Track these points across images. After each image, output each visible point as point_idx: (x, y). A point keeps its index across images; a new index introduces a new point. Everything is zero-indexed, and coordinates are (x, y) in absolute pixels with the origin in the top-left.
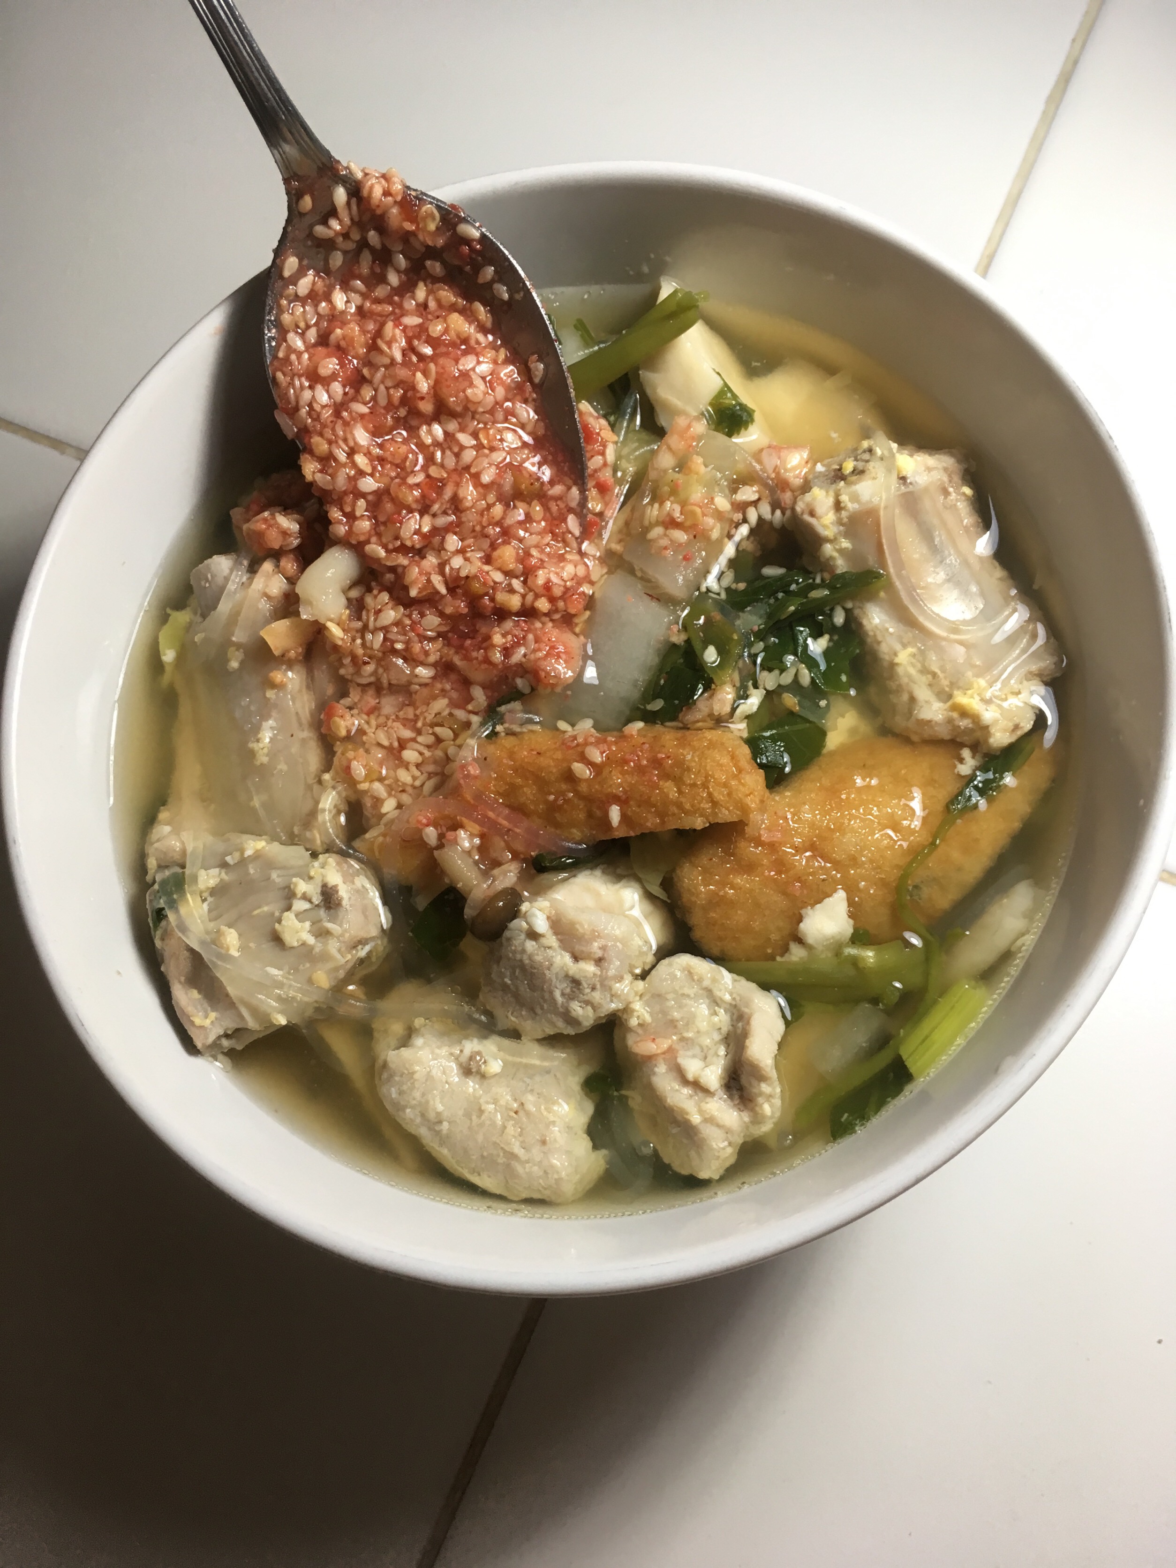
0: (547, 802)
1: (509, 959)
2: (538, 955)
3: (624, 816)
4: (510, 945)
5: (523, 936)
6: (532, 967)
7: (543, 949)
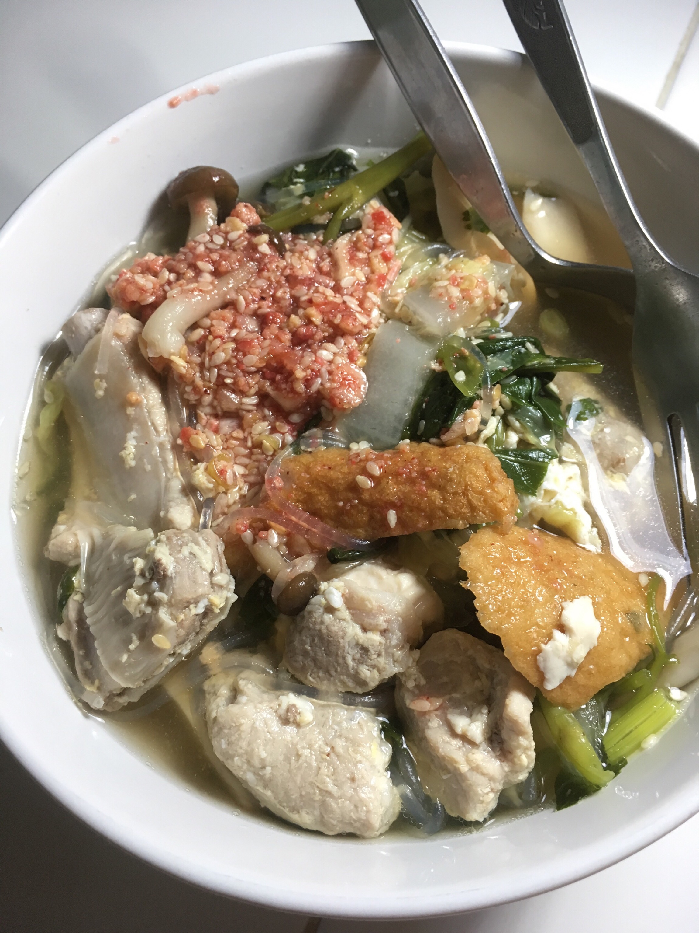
0: (337, 507)
1: (309, 629)
2: (334, 626)
3: (399, 519)
4: (311, 617)
5: (321, 610)
6: (328, 635)
7: (338, 621)
